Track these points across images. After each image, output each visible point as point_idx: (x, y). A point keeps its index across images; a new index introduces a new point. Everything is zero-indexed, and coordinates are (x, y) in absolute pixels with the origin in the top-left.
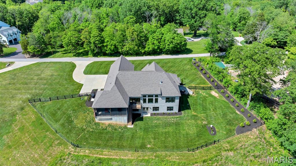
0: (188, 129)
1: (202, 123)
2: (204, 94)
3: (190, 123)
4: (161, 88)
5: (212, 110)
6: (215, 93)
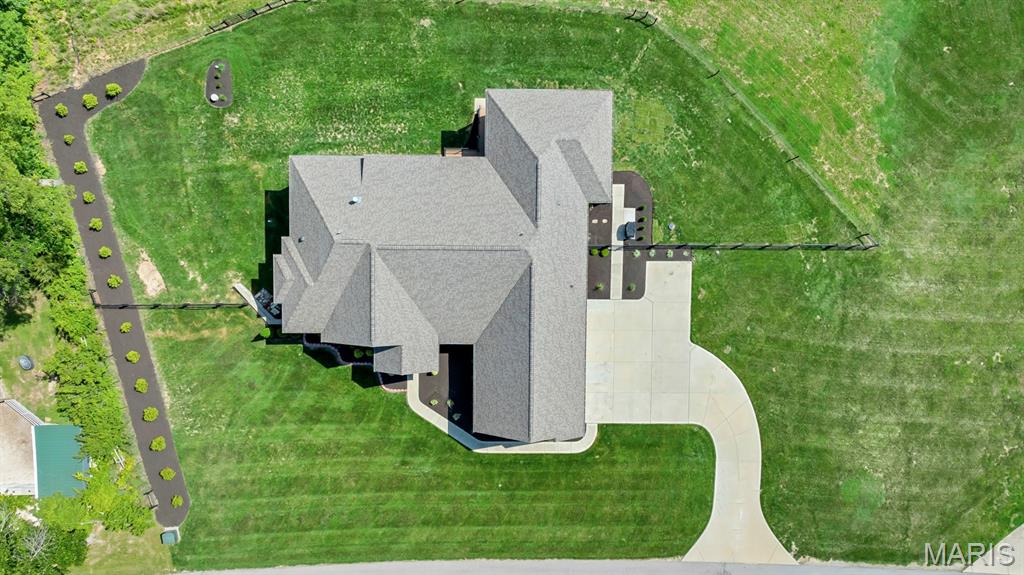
0: (295, 89)
1: (242, 119)
2: (191, 276)
3: (283, 119)
4: (359, 184)
5: (189, 183)
6: (146, 282)
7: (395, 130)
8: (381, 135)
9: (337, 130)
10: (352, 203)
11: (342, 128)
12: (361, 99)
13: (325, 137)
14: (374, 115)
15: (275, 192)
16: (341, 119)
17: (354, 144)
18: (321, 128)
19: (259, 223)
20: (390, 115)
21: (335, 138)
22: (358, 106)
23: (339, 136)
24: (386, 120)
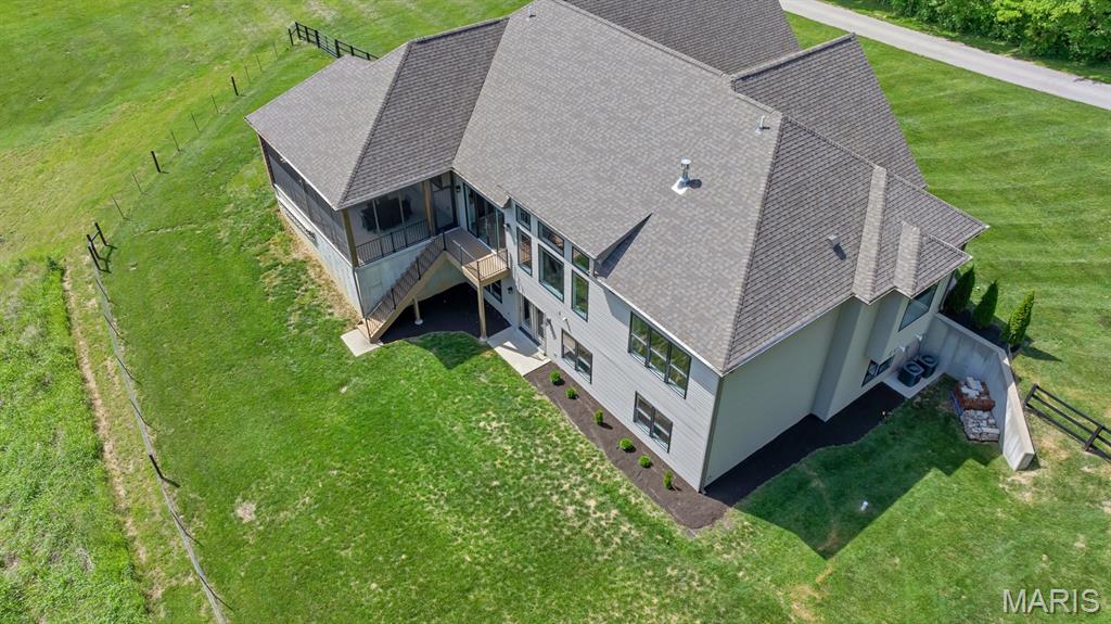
7: (502, 429)
8: (527, 441)
9: (582, 515)
10: (694, 184)
11: (571, 510)
12: (486, 514)
13: (616, 525)
14: (500, 474)
15: (808, 539)
16: (555, 522)
17: (584, 472)
18: (606, 544)
19: (890, 527)
20: (478, 451)
21: (600, 507)
22: (504, 511)
23: (592, 503)
24: (492, 452)
